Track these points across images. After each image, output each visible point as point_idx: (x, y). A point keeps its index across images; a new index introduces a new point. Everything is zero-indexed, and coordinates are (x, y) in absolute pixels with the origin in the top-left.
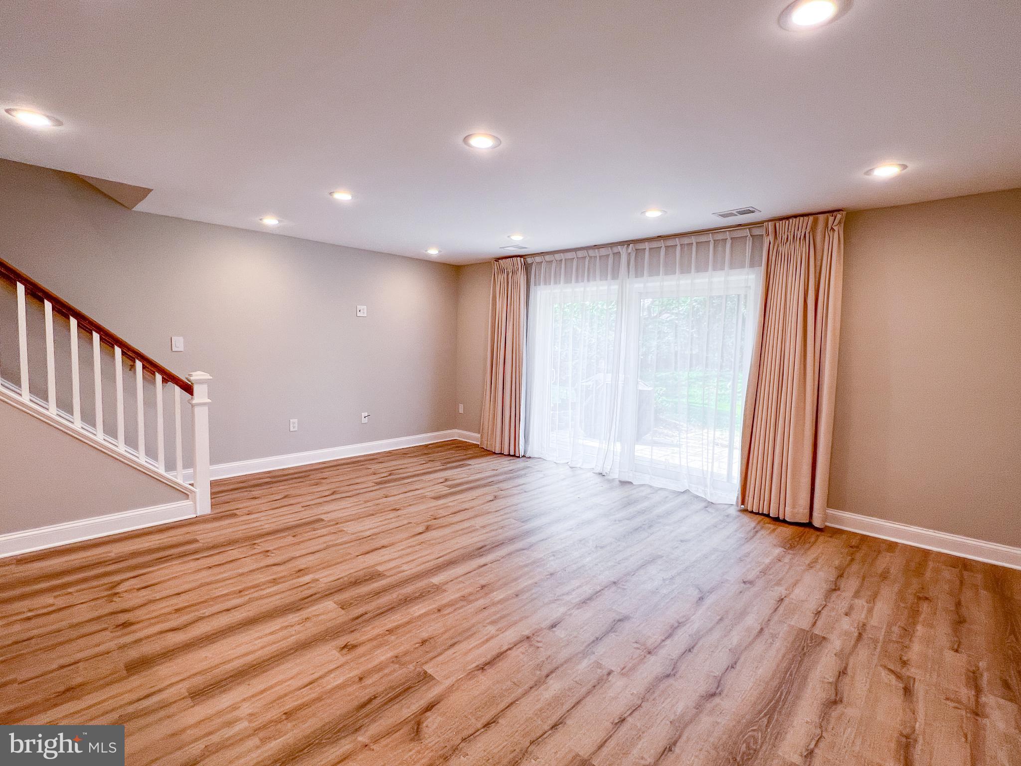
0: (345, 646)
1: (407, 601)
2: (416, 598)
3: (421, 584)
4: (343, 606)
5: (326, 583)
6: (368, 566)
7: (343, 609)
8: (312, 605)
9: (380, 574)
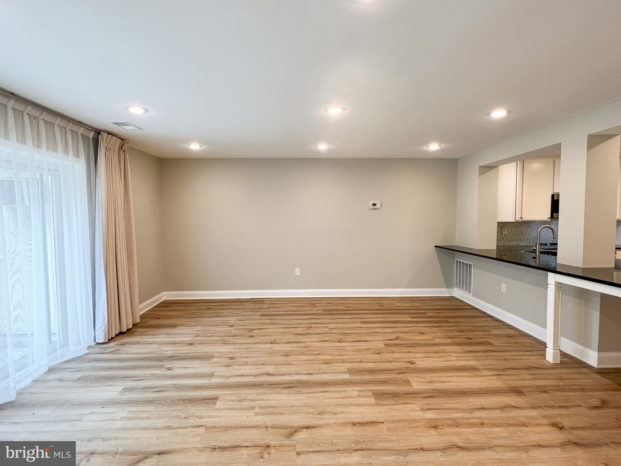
0: (412, 363)
1: (372, 371)
2: (366, 371)
3: (357, 377)
4: (408, 382)
5: (416, 404)
6: (380, 407)
7: (408, 380)
8: (426, 390)
9: (376, 395)
